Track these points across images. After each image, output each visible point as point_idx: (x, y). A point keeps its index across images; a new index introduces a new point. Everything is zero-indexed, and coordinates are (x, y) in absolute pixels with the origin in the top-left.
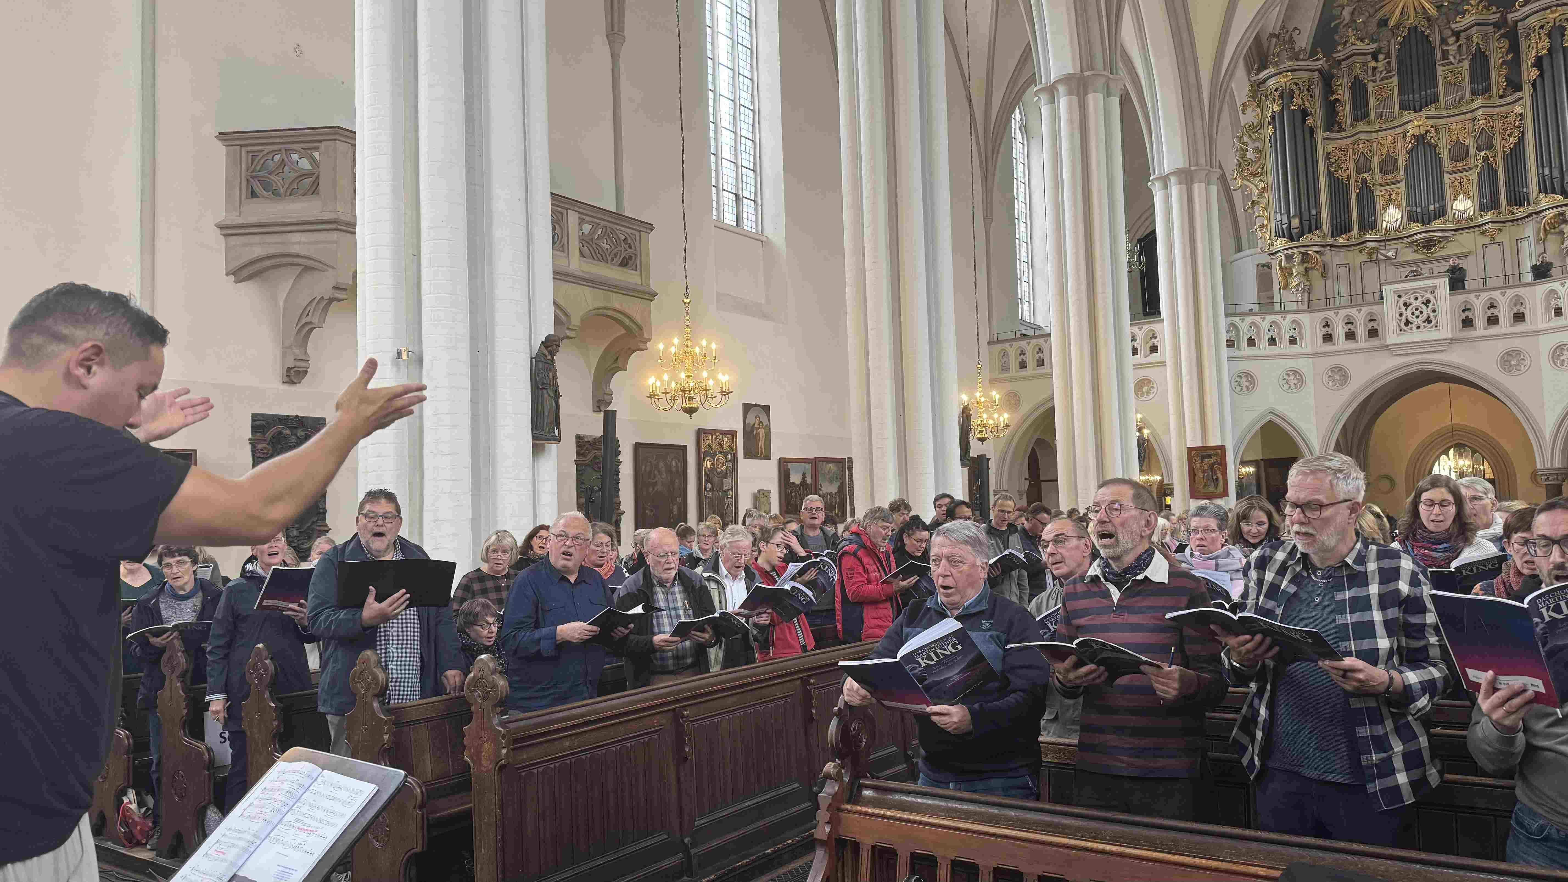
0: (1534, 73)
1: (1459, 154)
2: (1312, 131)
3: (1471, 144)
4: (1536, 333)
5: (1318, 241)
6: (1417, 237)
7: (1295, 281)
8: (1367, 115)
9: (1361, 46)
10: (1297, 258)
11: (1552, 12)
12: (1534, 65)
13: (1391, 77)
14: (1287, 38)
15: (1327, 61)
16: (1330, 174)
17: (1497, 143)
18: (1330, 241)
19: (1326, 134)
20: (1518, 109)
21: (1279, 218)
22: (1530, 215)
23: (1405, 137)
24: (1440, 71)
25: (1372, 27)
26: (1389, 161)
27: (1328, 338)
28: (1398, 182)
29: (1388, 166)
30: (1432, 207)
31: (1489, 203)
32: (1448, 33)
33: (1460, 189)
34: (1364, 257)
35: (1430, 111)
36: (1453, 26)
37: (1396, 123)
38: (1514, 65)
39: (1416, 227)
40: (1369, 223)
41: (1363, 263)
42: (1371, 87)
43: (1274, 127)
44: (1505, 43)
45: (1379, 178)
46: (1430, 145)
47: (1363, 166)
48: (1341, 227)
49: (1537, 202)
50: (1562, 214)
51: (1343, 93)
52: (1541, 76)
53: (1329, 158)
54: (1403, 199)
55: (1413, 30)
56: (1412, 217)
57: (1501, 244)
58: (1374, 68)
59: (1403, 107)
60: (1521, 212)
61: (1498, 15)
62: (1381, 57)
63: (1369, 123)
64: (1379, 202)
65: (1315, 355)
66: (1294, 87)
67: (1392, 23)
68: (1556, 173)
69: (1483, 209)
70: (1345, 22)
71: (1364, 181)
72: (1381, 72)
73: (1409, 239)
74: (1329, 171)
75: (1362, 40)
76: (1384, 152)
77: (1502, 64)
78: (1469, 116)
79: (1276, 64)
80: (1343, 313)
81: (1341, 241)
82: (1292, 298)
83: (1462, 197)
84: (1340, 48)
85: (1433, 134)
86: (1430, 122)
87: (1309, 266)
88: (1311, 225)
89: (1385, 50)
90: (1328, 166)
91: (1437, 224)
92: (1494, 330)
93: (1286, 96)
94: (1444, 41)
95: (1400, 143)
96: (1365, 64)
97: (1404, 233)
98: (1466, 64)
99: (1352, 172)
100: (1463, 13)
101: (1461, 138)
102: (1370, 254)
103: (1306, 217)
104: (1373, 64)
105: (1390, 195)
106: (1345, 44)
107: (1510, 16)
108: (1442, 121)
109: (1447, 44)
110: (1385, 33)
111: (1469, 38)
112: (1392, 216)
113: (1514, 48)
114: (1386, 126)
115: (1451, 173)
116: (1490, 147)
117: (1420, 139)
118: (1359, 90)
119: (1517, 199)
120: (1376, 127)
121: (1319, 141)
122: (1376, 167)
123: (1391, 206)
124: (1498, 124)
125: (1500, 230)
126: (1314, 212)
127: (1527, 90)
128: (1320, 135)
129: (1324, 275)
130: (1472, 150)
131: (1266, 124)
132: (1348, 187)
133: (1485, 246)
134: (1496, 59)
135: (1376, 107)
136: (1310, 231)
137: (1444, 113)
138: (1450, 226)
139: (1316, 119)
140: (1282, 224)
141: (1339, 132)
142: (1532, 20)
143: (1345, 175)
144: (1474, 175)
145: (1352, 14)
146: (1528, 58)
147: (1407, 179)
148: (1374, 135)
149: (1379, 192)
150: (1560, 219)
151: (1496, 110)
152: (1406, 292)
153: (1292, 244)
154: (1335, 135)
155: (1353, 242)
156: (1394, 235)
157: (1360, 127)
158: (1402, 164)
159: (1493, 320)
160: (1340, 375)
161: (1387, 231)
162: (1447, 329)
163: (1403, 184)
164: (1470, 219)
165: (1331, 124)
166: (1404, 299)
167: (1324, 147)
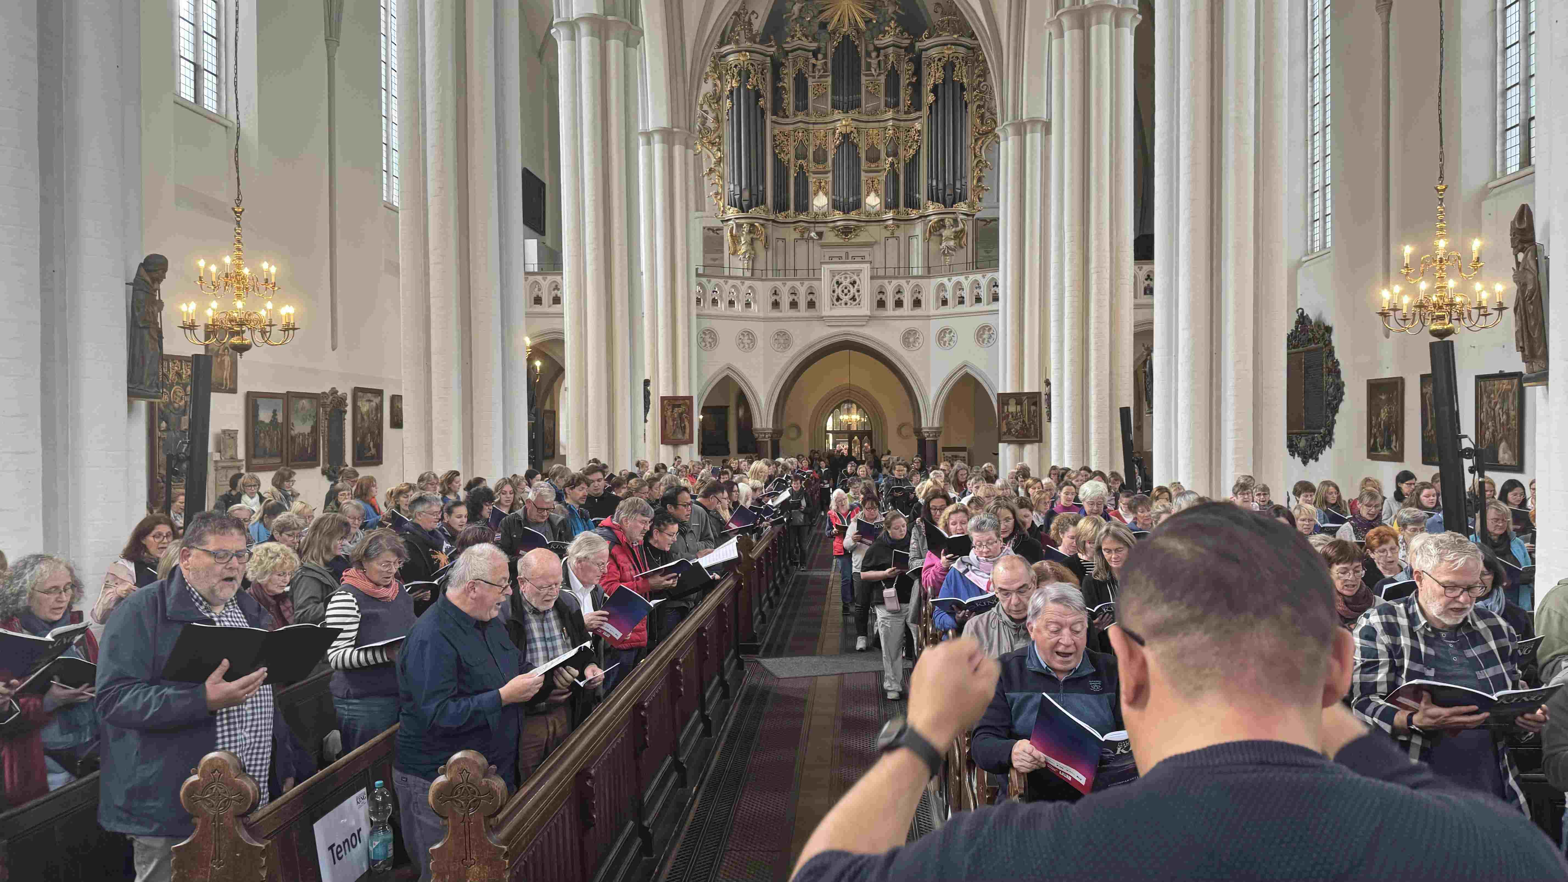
0: (931, 98)
1: (873, 157)
2: (763, 112)
3: (882, 148)
4: (928, 317)
5: (763, 214)
6: (839, 223)
7: (743, 249)
8: (806, 107)
9: (805, 42)
10: (746, 228)
11: (948, 49)
12: (932, 91)
13: (826, 76)
14: (747, 19)
15: (778, 49)
16: (775, 155)
17: (901, 152)
18: (772, 217)
19: (774, 117)
20: (918, 126)
21: (732, 189)
22: (920, 217)
23: (834, 133)
24: (863, 79)
25: (815, 28)
26: (821, 153)
27: (776, 305)
28: (826, 173)
29: (820, 157)
30: (851, 200)
31: (890, 203)
32: (871, 47)
33: (872, 188)
34: (797, 235)
35: (853, 114)
36: (876, 42)
37: (828, 119)
38: (917, 87)
39: (838, 215)
40: (803, 206)
41: (796, 240)
42: (811, 82)
43: (732, 101)
44: (911, 66)
45: (812, 165)
46: (852, 142)
47: (801, 155)
48: (781, 206)
49: (926, 209)
50: (942, 220)
51: (788, 83)
52: (936, 101)
53: (775, 140)
54: (829, 187)
55: (846, 37)
56: (836, 205)
57: (897, 238)
58: (814, 65)
59: (834, 106)
60: (914, 214)
61: (909, 41)
62: (820, 56)
63: (807, 115)
64: (812, 188)
65: (766, 319)
66: (750, 67)
67: (830, 27)
68: (941, 186)
69: (887, 207)
70: (794, 17)
71: (801, 167)
72: (819, 71)
73: (832, 225)
74: (774, 152)
75: (806, 37)
76: (818, 142)
77: (908, 85)
78: (882, 124)
79: (737, 42)
80: (789, 284)
81: (781, 218)
82: (738, 264)
83: (873, 194)
84: (789, 39)
85: (856, 135)
86: (854, 124)
87: (755, 236)
88: (757, 200)
89: (823, 51)
90: (774, 147)
91: (853, 215)
92: (899, 312)
93: (744, 74)
94: (868, 54)
95: (830, 138)
96: (807, 60)
97: (829, 219)
98: (882, 78)
99: (792, 156)
100: (885, 33)
101: (875, 142)
102: (802, 233)
103: (754, 192)
104: (813, 61)
105: (820, 183)
106: (793, 37)
107: (918, 44)
108: (862, 125)
109: (870, 57)
110: (824, 35)
111: (886, 56)
112: (820, 202)
113: (917, 72)
114: (820, 120)
115: (866, 172)
116: (895, 154)
117: (846, 136)
118: (801, 81)
119: (912, 203)
120: (813, 119)
121: (768, 123)
122: (811, 157)
123: (821, 193)
124: (902, 136)
125: (898, 227)
126: (761, 188)
127: (925, 111)
128: (769, 118)
129: (766, 248)
130: (883, 155)
131: (725, 98)
132: (787, 169)
133: (887, 238)
134: (904, 80)
135: (814, 101)
136: (757, 205)
137: (865, 118)
138: (863, 218)
139: (766, 102)
140: (734, 195)
141: (783, 117)
142: (933, 52)
143: (786, 158)
144: (882, 177)
145: (801, 11)
146: (928, 83)
147: (833, 171)
148: (811, 126)
149: (812, 179)
150: (941, 224)
151: (902, 123)
152: (839, 272)
153: (741, 215)
154: (780, 120)
155: (789, 220)
156: (820, 219)
157: (801, 117)
158: (830, 158)
159: (899, 304)
160: (783, 339)
161: (816, 214)
162: (865, 308)
163: (830, 175)
164: (877, 214)
165: (778, 109)
166: (837, 278)
167: (772, 129)
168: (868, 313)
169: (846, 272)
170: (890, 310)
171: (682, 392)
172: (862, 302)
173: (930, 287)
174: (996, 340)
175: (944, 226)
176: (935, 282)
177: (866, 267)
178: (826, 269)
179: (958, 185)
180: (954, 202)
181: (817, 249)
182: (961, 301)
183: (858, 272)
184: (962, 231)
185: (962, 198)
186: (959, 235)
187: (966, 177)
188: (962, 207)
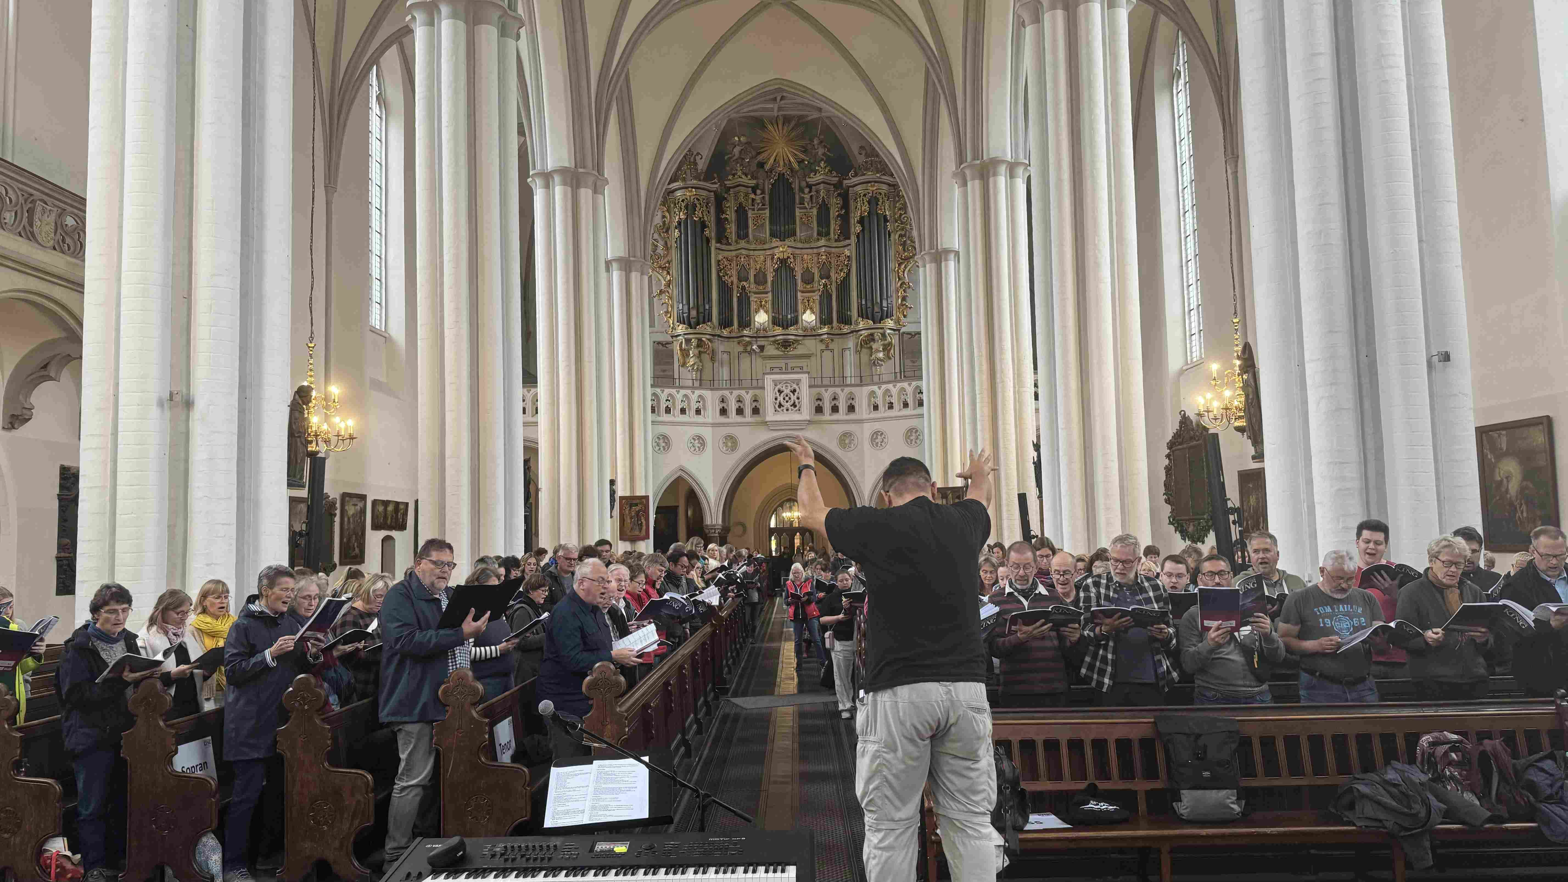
0: (859, 228)
1: (808, 279)
2: (708, 240)
3: (816, 271)
4: (860, 421)
5: (709, 330)
6: (778, 338)
7: (691, 361)
8: (747, 236)
9: (745, 180)
10: (694, 342)
11: (872, 186)
12: (858, 222)
13: (764, 209)
14: (692, 160)
15: (721, 185)
16: (719, 278)
17: (832, 274)
18: (718, 332)
19: (718, 245)
20: (847, 253)
21: (681, 308)
22: (852, 332)
23: (773, 258)
24: (798, 213)
25: (754, 167)
26: (761, 275)
27: (723, 412)
28: (767, 293)
29: (760, 279)
30: (789, 316)
31: (825, 320)
32: (804, 184)
33: (808, 305)
34: (741, 349)
35: (791, 241)
36: (808, 180)
37: (766, 246)
38: (845, 219)
39: (779, 330)
40: (746, 323)
41: (739, 353)
42: (750, 214)
43: (680, 231)
44: (840, 201)
45: (753, 286)
46: (789, 266)
47: (743, 277)
48: (725, 323)
49: (857, 324)
50: (872, 335)
51: (731, 214)
52: (863, 230)
53: (719, 265)
54: (769, 306)
55: (781, 175)
56: (775, 322)
57: (832, 351)
58: (753, 200)
59: (773, 235)
60: (846, 329)
61: (837, 179)
62: (759, 192)
63: (748, 242)
64: (753, 306)
65: (714, 425)
66: (696, 202)
67: (767, 167)
68: (869, 305)
69: (822, 323)
70: (735, 158)
71: (744, 288)
72: (758, 204)
73: (773, 339)
74: (719, 275)
75: (746, 175)
76: (758, 267)
77: (838, 216)
78: (815, 251)
79: (684, 180)
80: (736, 393)
81: (725, 333)
82: (687, 376)
83: (808, 312)
84: (730, 177)
85: (792, 260)
86: (790, 250)
87: (702, 350)
88: (705, 318)
89: (761, 187)
90: (719, 271)
91: (792, 330)
92: (835, 417)
93: (691, 208)
94: (801, 190)
95: (769, 262)
96: (747, 195)
97: (770, 333)
98: (815, 211)
99: (735, 279)
100: (816, 172)
101: (809, 266)
102: (746, 346)
103: (701, 310)
104: (753, 196)
105: (761, 302)
106: (734, 175)
107: (845, 182)
108: (798, 251)
109: (804, 193)
110: (761, 173)
111: (818, 192)
112: (761, 318)
113: (846, 205)
114: (759, 247)
115: (803, 292)
116: (828, 277)
117: (783, 261)
118: (742, 214)
119: (845, 320)
120: (753, 247)
121: (713, 249)
122: (752, 279)
123: (762, 311)
124: (833, 261)
125: (832, 340)
126: (707, 307)
127: (853, 239)
128: (713, 244)
129: (713, 359)
130: (816, 277)
131: (673, 228)
132: (731, 290)
133: (822, 351)
134: (834, 212)
135: (754, 230)
136: (704, 322)
137: (800, 245)
138: (800, 332)
139: (711, 232)
140: (683, 313)
141: (726, 245)
142: (859, 188)
143: (730, 281)
144: (816, 296)
145: (740, 152)
146: (855, 215)
147: (772, 291)
148: (752, 253)
149: (753, 298)
150: (871, 338)
151: (833, 250)
152: (780, 382)
153: (690, 331)
154: (724, 247)
155: (734, 335)
156: (762, 334)
157: (743, 244)
158: (770, 279)
159: (835, 409)
160: (731, 442)
161: (758, 330)
162: (806, 413)
163: (770, 295)
164: (813, 329)
165: (722, 237)
166: (779, 387)
167: (716, 255)
168: (808, 418)
169: (786, 382)
170: (827, 415)
171: (640, 492)
172: (802, 409)
173: (862, 395)
174: (923, 440)
175: (873, 340)
176: (866, 390)
177: (804, 378)
178: (769, 380)
179: (885, 304)
180: (882, 319)
181: (759, 360)
182: (891, 407)
183: (798, 382)
184: (890, 344)
185: (889, 315)
186: (887, 348)
187: (891, 296)
188: (890, 323)
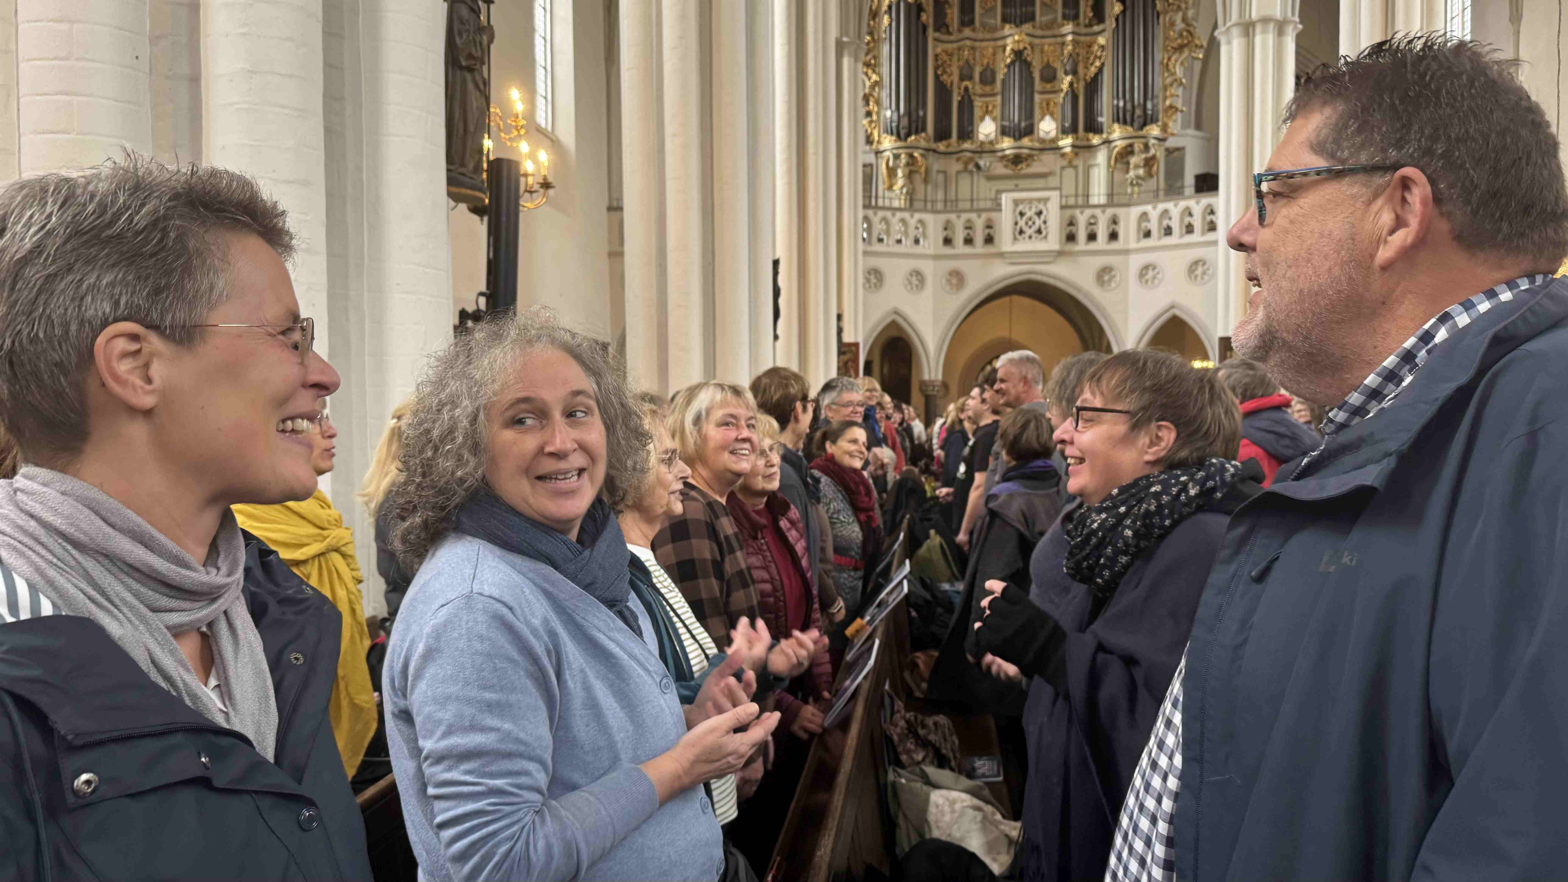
1: (1050, 76)
2: (925, 28)
3: (1059, 66)
4: (1126, 252)
5: (923, 143)
6: (1008, 152)
7: (900, 183)
8: (971, 22)
10: (904, 159)
16: (937, 77)
17: (1082, 70)
18: (933, 146)
19: (937, 35)
20: (1101, 41)
21: (889, 115)
22: (1103, 143)
23: (1005, 51)
26: (988, 73)
27: (947, 241)
28: (994, 95)
29: (988, 77)
31: (1068, 128)
33: (1047, 110)
34: (959, 166)
35: (1027, 27)
37: (997, 35)
39: (1007, 143)
40: (967, 133)
41: (958, 173)
43: (891, 17)
45: (978, 89)
46: (1026, 61)
48: (942, 134)
49: (1110, 133)
50: (1131, 145)
52: (1123, 11)
53: (937, 60)
54: (997, 112)
56: (1004, 132)
57: (1075, 167)
59: (1005, 20)
60: (1096, 140)
63: (974, 30)
64: (978, 112)
65: (936, 257)
68: (1129, 106)
69: (1064, 132)
71: (966, 89)
73: (1001, 153)
74: (936, 74)
76: (985, 61)
78: (1059, 40)
80: (965, 216)
81: (942, 146)
83: (1048, 118)
85: (1029, 51)
86: (1028, 39)
87: (913, 168)
88: (917, 127)
90: (936, 68)
91: (1026, 141)
92: (1093, 246)
95: (999, 56)
97: (996, 147)
99: (955, 78)
101: (1051, 60)
102: (966, 164)
103: (914, 117)
105: (987, 107)
108: (1037, 41)
112: (987, 129)
114: (988, 36)
115: (1042, 93)
116: (1075, 72)
117: (1018, 54)
119: (1093, 127)
120: (980, 35)
121: (930, 39)
122: (977, 77)
123: (988, 118)
124: (1083, 52)
125: (1077, 155)
126: (921, 113)
127: (1110, 23)
128: (931, 34)
129: (926, 181)
130: (1060, 73)
131: (882, 13)
132: (950, 93)
133: (1063, 168)
135: (982, 15)
136: (916, 133)
137: (1039, 32)
138: (1037, 145)
139: (927, 17)
140: (891, 122)
141: (945, 34)
143: (949, 81)
144: (1059, 98)
147: (1002, 93)
148: (977, 44)
149: (978, 103)
150: (1128, 151)
151: (1082, 39)
152: (1022, 201)
153: (899, 144)
154: (945, 37)
155: (951, 149)
156: (987, 147)
157: (967, 32)
158: (1000, 77)
159: (1092, 237)
160: (957, 279)
161: (982, 143)
162: (1053, 241)
163: (999, 98)
164: (1054, 140)
165: (941, 25)
166: (1020, 208)
167: (935, 47)
168: (1056, 247)
169: (1030, 201)
170: (1082, 244)
171: (851, 340)
172: (1049, 237)
173: (1130, 217)
174: (1214, 276)
175: (1132, 153)
176: (1135, 212)
177: (1054, 195)
178: (1006, 199)
179: (1149, 105)
180: (1145, 124)
181: (983, 181)
183: (1046, 200)
184: (1154, 158)
185: (1154, 120)
186: (1149, 163)
187: (1157, 97)
188: (1154, 131)
